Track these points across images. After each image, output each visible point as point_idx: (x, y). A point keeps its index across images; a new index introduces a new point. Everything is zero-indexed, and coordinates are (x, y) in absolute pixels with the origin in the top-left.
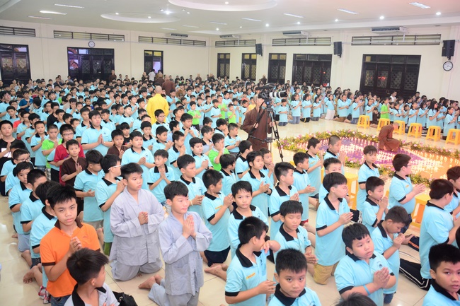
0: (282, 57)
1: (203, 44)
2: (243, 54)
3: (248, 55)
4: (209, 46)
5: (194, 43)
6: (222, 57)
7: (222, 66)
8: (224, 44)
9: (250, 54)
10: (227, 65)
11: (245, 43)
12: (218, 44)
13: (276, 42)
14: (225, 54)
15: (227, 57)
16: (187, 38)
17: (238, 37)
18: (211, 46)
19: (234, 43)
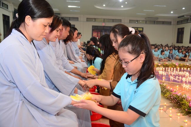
6: (180, 30)
12: (179, 23)
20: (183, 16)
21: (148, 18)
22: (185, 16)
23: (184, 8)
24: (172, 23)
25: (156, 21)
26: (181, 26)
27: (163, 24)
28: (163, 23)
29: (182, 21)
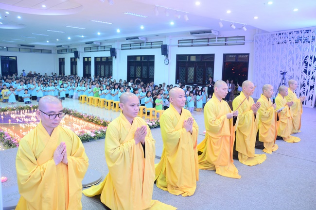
1: (50, 52)
24: (52, 52)
26: (62, 56)
28: (42, 51)
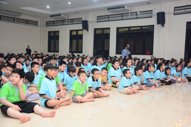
0: (106, 32)
2: (71, 31)
3: (76, 32)
4: (41, 26)
5: (27, 22)
6: (52, 34)
7: (53, 42)
8: (53, 23)
9: (77, 31)
10: (57, 41)
11: (72, 21)
12: (48, 24)
13: (100, 19)
14: (55, 32)
15: (57, 34)
16: (20, 17)
17: (66, 16)
18: (43, 26)
19: (63, 22)
20: (60, 15)
21: (5, 10)
22: (62, 15)
23: (69, 3)
25: (17, 17)
27: (27, 23)
29: (54, 21)
